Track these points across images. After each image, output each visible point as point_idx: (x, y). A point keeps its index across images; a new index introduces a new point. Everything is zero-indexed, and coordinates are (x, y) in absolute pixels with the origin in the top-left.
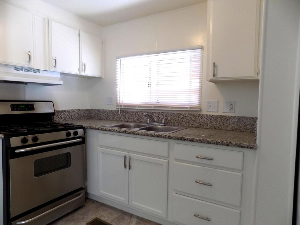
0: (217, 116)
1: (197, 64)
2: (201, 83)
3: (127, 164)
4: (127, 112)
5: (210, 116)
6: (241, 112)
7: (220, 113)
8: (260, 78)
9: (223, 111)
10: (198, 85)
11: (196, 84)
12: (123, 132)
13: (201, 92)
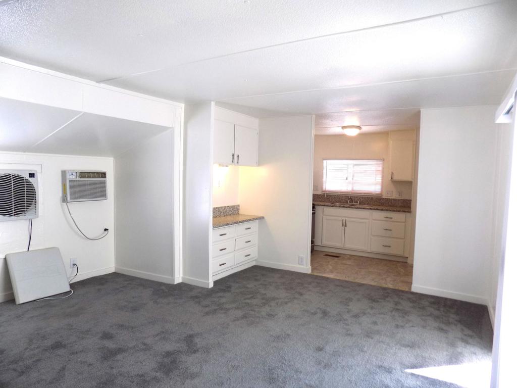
0: (392, 199)
1: (380, 168)
2: (382, 180)
3: (344, 224)
4: (331, 196)
5: (388, 199)
6: (405, 197)
7: (393, 197)
8: (413, 181)
9: (395, 196)
10: (381, 181)
11: (379, 180)
12: (342, 207)
13: (382, 184)
